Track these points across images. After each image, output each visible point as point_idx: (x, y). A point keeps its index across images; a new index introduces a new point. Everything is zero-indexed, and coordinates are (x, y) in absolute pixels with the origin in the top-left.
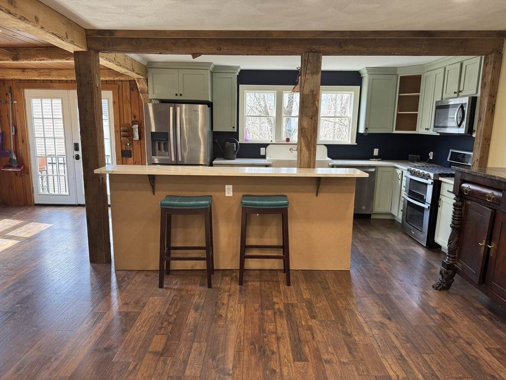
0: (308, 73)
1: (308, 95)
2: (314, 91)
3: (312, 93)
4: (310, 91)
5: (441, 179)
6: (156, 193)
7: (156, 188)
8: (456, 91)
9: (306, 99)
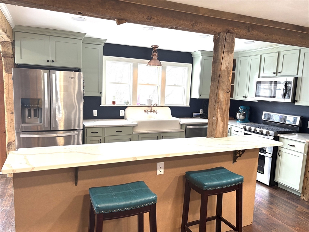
0: (226, 52)
1: (224, 70)
2: (228, 68)
3: (228, 69)
4: (226, 68)
5: (279, 135)
6: (79, 182)
7: (79, 177)
8: (275, 72)
9: (223, 75)
